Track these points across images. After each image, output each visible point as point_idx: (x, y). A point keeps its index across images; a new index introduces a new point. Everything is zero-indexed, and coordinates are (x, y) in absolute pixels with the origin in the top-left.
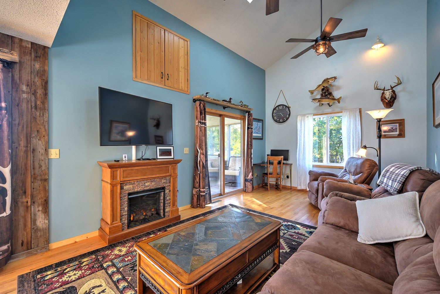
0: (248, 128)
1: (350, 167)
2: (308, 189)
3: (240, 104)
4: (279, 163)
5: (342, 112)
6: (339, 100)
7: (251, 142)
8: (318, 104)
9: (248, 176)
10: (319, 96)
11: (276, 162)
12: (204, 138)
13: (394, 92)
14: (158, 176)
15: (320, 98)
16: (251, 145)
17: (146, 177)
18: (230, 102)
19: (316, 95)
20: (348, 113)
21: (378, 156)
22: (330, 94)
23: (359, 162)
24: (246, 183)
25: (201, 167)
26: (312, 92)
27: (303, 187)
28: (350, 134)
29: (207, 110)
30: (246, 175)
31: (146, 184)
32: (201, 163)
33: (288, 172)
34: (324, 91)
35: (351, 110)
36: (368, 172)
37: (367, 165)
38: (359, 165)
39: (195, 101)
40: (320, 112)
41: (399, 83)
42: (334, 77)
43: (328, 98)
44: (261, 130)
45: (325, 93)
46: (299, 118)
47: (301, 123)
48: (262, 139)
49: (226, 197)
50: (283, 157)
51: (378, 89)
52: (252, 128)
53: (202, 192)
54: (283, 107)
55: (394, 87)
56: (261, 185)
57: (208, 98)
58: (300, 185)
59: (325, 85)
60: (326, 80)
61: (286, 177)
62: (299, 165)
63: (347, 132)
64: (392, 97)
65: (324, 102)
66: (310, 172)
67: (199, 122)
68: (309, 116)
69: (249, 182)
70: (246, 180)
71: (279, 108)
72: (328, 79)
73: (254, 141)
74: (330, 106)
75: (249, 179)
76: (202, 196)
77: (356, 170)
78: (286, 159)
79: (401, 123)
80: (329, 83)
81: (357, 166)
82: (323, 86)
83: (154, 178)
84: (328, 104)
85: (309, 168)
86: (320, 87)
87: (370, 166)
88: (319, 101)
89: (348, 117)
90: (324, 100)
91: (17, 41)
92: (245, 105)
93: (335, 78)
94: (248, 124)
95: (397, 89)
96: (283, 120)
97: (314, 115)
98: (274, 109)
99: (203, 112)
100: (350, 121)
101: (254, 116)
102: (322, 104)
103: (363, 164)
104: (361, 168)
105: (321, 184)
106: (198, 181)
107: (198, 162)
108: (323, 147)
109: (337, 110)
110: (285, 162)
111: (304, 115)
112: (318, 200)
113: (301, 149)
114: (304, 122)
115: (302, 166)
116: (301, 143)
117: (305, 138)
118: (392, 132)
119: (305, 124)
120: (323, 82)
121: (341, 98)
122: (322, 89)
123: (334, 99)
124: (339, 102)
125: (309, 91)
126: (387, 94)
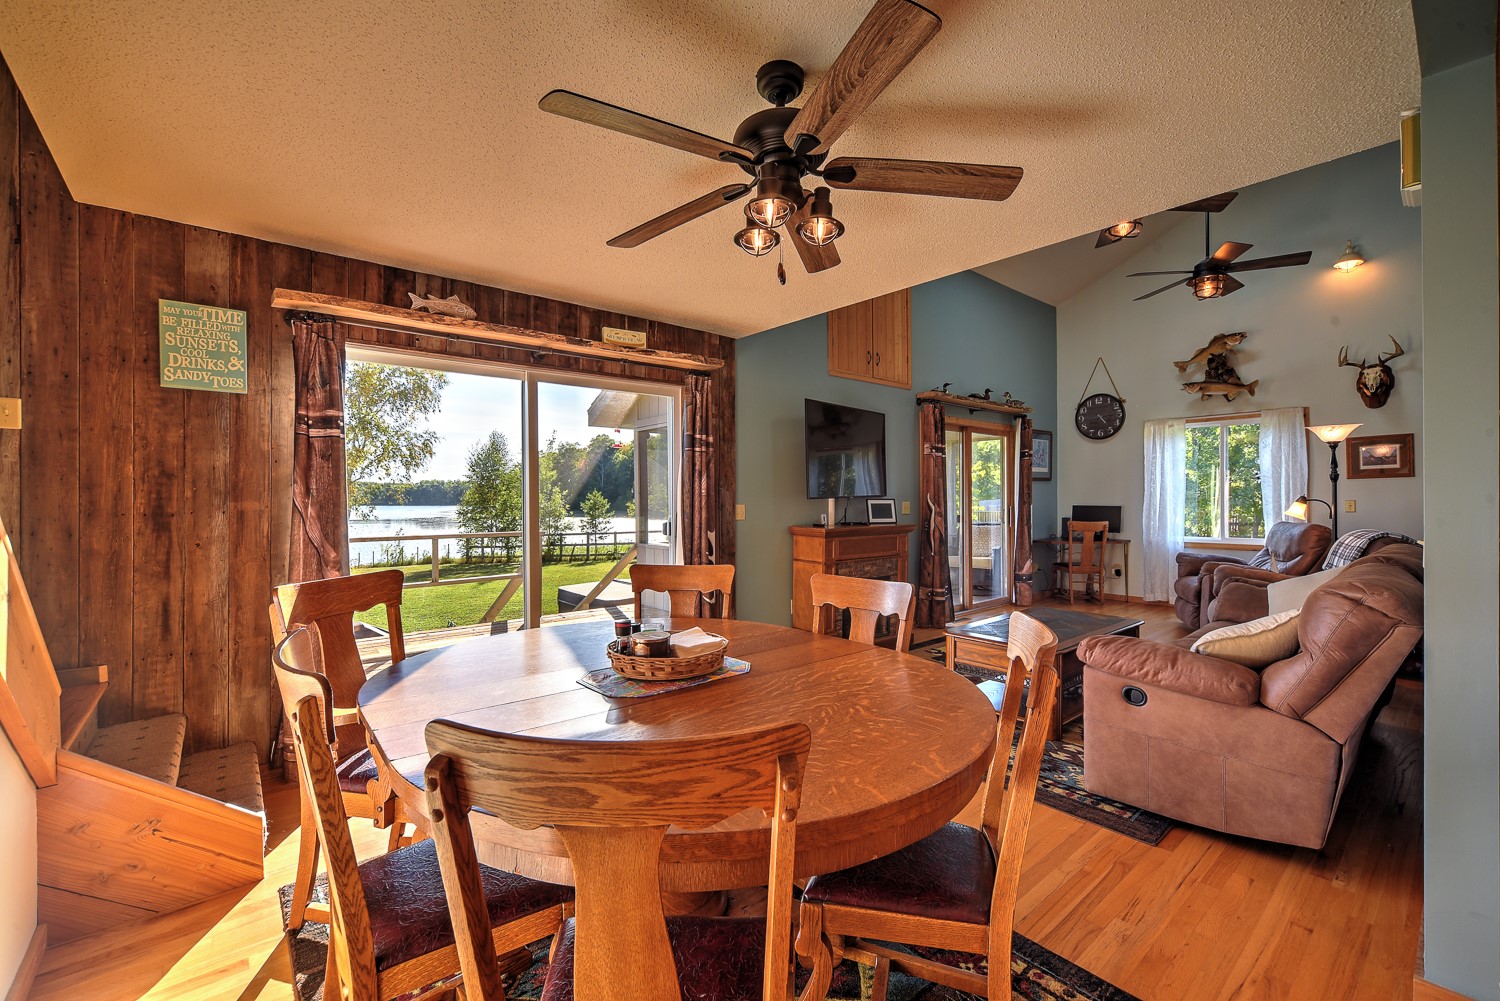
0: (1022, 455)
1: (1276, 543)
2: (1172, 601)
3: (1004, 400)
4: (1098, 537)
5: (1259, 416)
6: (1251, 389)
7: (1029, 488)
8: (1200, 395)
9: (1021, 569)
10: (1200, 377)
11: (1089, 536)
12: (941, 481)
13: (1387, 371)
14: (881, 554)
15: (1204, 382)
16: (1030, 496)
17: (866, 555)
18: (987, 397)
19: (1194, 373)
20: (1275, 418)
21: (1331, 517)
22: (1231, 372)
23: (1297, 531)
24: (1018, 585)
25: (938, 542)
26: (1182, 367)
27: (1160, 597)
28: (1280, 467)
29: (947, 420)
30: (1016, 566)
31: (867, 569)
32: (937, 535)
33: (1119, 561)
34: (1213, 365)
35: (1282, 412)
36: (1315, 552)
37: (1313, 539)
38: (1296, 537)
39: (920, 402)
40: (1204, 414)
41: (1400, 352)
42: (1239, 334)
43: (1225, 382)
44: (1047, 456)
45: (1216, 369)
46: (1149, 429)
47: (1154, 441)
48: (1049, 479)
49: (976, 613)
50: (1107, 523)
51: (1349, 364)
52: (1030, 455)
53: (938, 594)
54: (1105, 401)
55: (1387, 360)
56: (1047, 594)
57: (948, 395)
58: (1152, 592)
59: (1217, 350)
60: (1219, 339)
61: (1113, 572)
62: (1150, 543)
63: (1273, 464)
64: (1382, 384)
65: (1215, 391)
66: (1180, 558)
67: (932, 448)
68: (1175, 423)
69: (1024, 581)
70: (1017, 578)
71: (1093, 403)
72: (1223, 336)
73: (1035, 486)
74: (1229, 401)
75: (1024, 575)
76: (939, 602)
77: (1289, 548)
78: (1115, 528)
79: (1406, 443)
80: (1228, 347)
81: (1291, 540)
82: (1212, 354)
83: (877, 558)
84: (1226, 396)
85: (1175, 549)
86: (1205, 354)
87: (1318, 541)
88: (1201, 389)
89: (1274, 427)
90: (1213, 386)
91: (706, 337)
92: (1016, 402)
93: (1243, 336)
94: (1023, 446)
95: (1396, 365)
96: (1105, 432)
97: (1187, 422)
98: (1081, 406)
99: (939, 425)
100: (1280, 437)
101: (1035, 426)
102: (1209, 396)
103: (1304, 535)
104: (1299, 544)
105: (1206, 579)
106: (931, 571)
107: (932, 532)
108: (1212, 498)
109: (1248, 411)
110: (1110, 535)
111: (1161, 422)
112: (1199, 615)
113: (1155, 505)
114: (1162, 438)
115: (1158, 544)
116: (1155, 489)
117: (1164, 478)
118: (1384, 463)
119: (1164, 443)
120: (1212, 342)
121: (1256, 383)
122: (1209, 360)
123: (1242, 385)
124: (1252, 392)
125: (1176, 364)
126: (1370, 376)
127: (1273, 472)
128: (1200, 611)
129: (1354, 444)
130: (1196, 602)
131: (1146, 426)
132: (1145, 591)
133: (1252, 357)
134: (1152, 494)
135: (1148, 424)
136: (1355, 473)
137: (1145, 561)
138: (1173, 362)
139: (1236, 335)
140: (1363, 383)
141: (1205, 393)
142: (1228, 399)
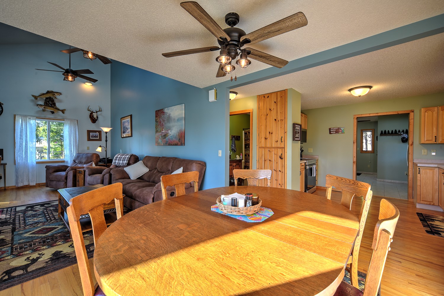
5: (64, 120)
6: (63, 111)
15: (44, 105)
19: (40, 101)
22: (55, 104)
26: (36, 97)
27: (26, 184)
28: (71, 137)
33: (1, 173)
34: (48, 100)
35: (71, 120)
41: (101, 111)
42: (60, 93)
46: (18, 118)
47: (22, 123)
51: (90, 111)
55: (98, 112)
58: (22, 182)
59: (50, 95)
65: (48, 109)
79: (100, 133)
80: (54, 96)
85: (32, 165)
88: (42, 107)
89: (69, 124)
90: (47, 107)
93: (60, 94)
97: (37, 118)
100: (71, 128)
109: (59, 117)
111: (25, 117)
112: (67, 184)
113: (22, 148)
114: (26, 122)
115: (24, 163)
116: (22, 142)
117: (27, 138)
118: (96, 137)
119: (27, 125)
120: (48, 92)
121: (65, 110)
122: (46, 98)
123: (59, 110)
124: (63, 113)
125: (33, 96)
126: (95, 115)
127: (69, 138)
128: (67, 183)
129: (89, 132)
130: (65, 180)
131: (16, 117)
132: (17, 183)
133: (60, 101)
134: (21, 144)
135: (18, 116)
136: (89, 139)
137: (17, 171)
138: (32, 95)
139: (58, 93)
140: (93, 116)
141: (44, 109)
142: (53, 113)
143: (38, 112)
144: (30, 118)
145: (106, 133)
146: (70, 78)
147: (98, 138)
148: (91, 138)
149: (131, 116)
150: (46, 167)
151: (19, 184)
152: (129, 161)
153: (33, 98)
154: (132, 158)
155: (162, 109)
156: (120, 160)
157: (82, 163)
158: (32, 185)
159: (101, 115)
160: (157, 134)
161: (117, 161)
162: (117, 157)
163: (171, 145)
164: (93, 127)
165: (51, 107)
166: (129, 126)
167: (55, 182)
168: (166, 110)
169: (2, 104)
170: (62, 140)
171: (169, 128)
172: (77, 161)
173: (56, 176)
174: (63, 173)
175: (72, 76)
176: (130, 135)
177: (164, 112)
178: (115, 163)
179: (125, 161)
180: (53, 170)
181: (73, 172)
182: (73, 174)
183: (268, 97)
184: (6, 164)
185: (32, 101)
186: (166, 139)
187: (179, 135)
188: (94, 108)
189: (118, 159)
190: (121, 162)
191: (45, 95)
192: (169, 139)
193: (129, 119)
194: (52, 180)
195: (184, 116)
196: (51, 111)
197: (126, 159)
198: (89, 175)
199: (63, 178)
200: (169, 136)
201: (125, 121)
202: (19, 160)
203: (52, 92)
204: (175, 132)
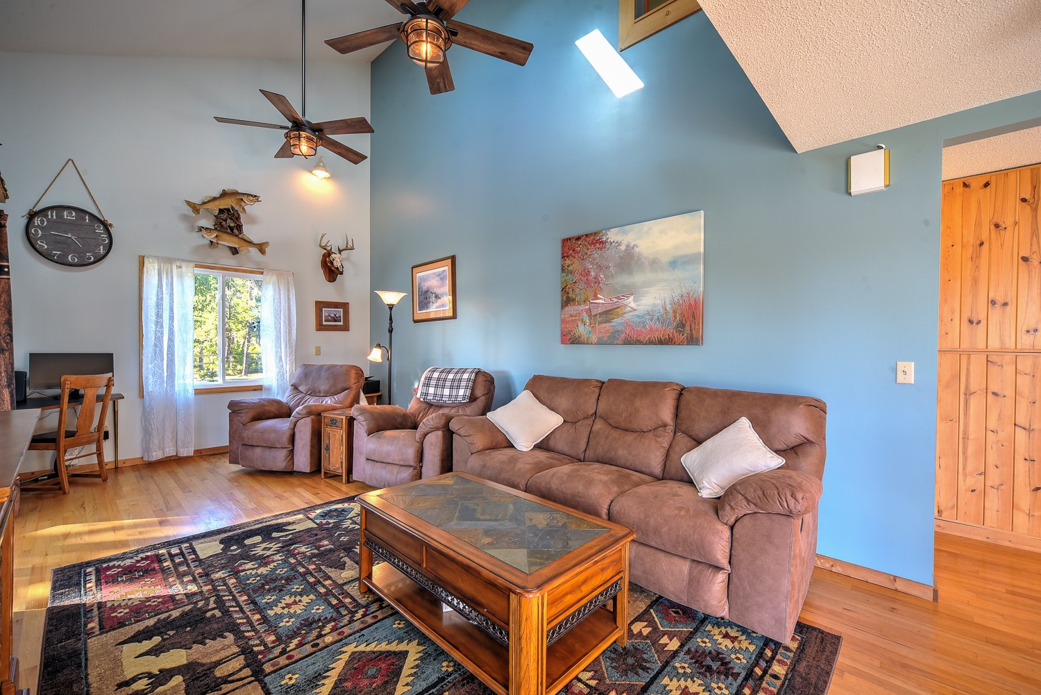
1: (314, 383)
5: (262, 273)
6: (261, 248)
11: (91, 394)
15: (212, 229)
19: (205, 217)
20: (274, 277)
21: (388, 359)
22: (239, 227)
26: (195, 208)
27: (172, 452)
33: (107, 424)
34: (223, 216)
35: (280, 273)
40: (210, 261)
41: (350, 248)
42: (255, 196)
46: (150, 266)
47: (160, 280)
50: (111, 375)
54: (80, 218)
58: (161, 448)
63: (275, 316)
65: (223, 241)
66: (235, 405)
68: (183, 264)
71: (58, 216)
72: (237, 192)
74: (233, 254)
80: (243, 204)
84: (234, 249)
85: (186, 397)
86: (214, 203)
88: (209, 235)
89: (274, 285)
90: (221, 236)
93: (256, 198)
96: (81, 258)
97: (197, 266)
98: (35, 215)
102: (217, 245)
105: (305, 421)
109: (250, 265)
111: (167, 260)
112: (293, 457)
113: (161, 351)
114: (170, 278)
115: (166, 394)
116: (162, 333)
117: (173, 322)
118: (335, 321)
119: (172, 284)
120: (224, 194)
121: (266, 243)
122: (220, 209)
123: (250, 243)
124: (262, 252)
125: (188, 203)
126: (337, 260)
127: (275, 323)
128: (295, 453)
129: (320, 305)
130: (290, 446)
131: (146, 261)
132: (147, 449)
133: (253, 221)
134: (159, 339)
135: (151, 260)
136: (320, 327)
137: (146, 416)
138: (186, 201)
139: (252, 196)
140: (332, 263)
141: (214, 241)
142: (235, 251)
143: (197, 249)
144: (180, 267)
145: (391, 307)
146: (304, 147)
147: (341, 323)
148: (324, 323)
149: (453, 258)
150: (232, 405)
151: (154, 454)
152: (473, 389)
153: (189, 211)
154: (481, 379)
155: (596, 234)
156: (443, 387)
157: (320, 392)
158: (185, 455)
159: (348, 259)
160: (566, 309)
161: (432, 390)
162: (430, 379)
163: (639, 342)
164: (329, 292)
165: (232, 234)
166: (447, 288)
167: (258, 451)
168: (612, 235)
169: (111, 225)
170: (255, 327)
171: (631, 291)
172: (301, 388)
173: (263, 432)
174: (283, 425)
175: (309, 139)
176: (451, 314)
177: (602, 243)
178: (427, 394)
179: (461, 392)
180: (251, 415)
181: (313, 421)
182: (312, 427)
183: (987, 185)
184: (123, 398)
185: (185, 217)
186: (611, 324)
187: (679, 312)
188: (335, 242)
189: (433, 382)
190: (447, 392)
191: (217, 203)
192: (627, 324)
193: (445, 268)
194: (251, 444)
195: (702, 250)
196: (231, 248)
197: (463, 384)
198: (370, 433)
199: (285, 439)
200: (627, 316)
201: (428, 276)
202: (151, 384)
203: (235, 193)
204: (658, 302)
